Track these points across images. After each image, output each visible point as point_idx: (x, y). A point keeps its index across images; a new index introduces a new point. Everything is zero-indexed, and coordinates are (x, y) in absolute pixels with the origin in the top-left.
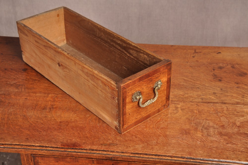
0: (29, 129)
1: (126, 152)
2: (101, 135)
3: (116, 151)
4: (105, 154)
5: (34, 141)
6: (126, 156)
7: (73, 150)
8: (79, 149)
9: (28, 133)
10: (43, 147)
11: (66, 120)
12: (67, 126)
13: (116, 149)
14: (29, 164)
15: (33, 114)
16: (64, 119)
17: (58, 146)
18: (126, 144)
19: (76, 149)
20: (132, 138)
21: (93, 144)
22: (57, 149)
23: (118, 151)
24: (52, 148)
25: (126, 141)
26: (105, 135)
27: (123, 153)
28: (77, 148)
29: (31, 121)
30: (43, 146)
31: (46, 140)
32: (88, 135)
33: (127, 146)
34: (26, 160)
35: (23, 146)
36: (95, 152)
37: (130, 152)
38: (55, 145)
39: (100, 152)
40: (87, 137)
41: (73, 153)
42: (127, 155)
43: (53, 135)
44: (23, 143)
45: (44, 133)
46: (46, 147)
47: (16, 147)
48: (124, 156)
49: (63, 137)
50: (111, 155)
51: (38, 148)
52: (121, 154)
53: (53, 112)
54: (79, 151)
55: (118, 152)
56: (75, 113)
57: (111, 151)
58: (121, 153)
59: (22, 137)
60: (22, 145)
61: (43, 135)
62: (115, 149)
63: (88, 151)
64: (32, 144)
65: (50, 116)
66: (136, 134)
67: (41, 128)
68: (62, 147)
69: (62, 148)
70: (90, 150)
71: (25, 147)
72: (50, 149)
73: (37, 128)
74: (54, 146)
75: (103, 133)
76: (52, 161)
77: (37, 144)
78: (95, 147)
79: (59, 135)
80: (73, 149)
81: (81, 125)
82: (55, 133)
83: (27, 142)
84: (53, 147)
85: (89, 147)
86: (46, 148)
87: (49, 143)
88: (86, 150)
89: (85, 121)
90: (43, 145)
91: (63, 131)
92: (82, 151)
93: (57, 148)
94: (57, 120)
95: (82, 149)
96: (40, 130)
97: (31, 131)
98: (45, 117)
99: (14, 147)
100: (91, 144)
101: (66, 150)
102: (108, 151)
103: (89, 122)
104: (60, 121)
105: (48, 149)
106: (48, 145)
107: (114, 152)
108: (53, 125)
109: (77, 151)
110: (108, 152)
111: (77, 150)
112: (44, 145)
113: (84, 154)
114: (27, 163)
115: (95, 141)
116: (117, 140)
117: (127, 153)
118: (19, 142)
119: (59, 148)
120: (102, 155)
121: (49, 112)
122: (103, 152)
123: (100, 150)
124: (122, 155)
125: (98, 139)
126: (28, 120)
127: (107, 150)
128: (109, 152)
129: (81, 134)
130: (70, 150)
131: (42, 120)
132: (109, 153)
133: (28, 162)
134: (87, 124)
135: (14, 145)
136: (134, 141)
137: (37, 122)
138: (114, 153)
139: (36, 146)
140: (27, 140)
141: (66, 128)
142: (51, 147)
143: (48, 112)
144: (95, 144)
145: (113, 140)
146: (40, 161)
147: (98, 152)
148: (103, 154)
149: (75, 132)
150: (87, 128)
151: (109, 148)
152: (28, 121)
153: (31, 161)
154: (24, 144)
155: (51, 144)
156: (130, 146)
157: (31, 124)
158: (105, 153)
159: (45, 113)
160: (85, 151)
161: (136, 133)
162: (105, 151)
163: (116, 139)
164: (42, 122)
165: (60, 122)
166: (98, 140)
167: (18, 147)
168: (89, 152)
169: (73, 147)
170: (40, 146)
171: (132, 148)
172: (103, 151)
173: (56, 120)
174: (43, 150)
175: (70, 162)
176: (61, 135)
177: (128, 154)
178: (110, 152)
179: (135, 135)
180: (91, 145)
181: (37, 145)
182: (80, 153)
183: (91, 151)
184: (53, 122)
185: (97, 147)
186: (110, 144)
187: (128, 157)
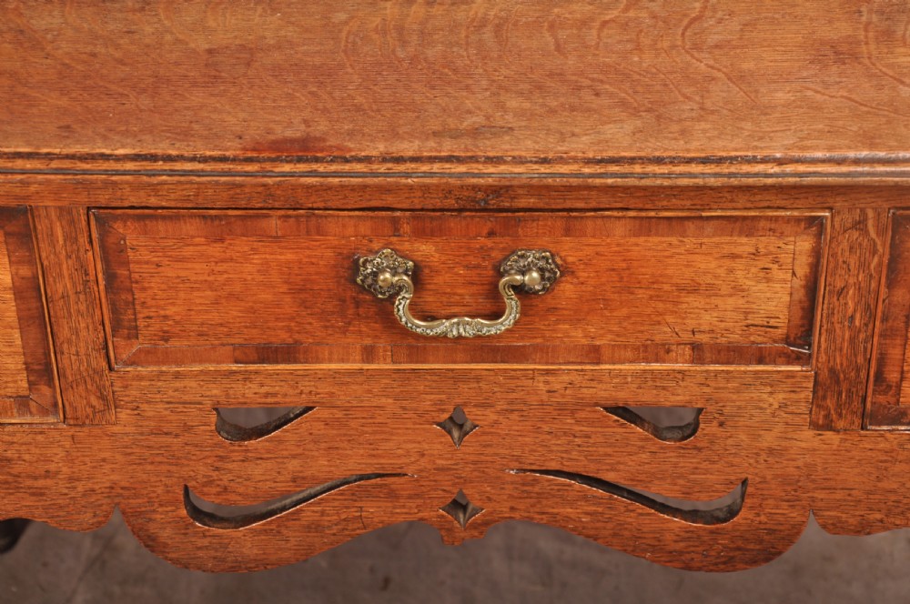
0: (62, 85)
1: (561, 158)
2: (427, 97)
3: (514, 158)
4: (460, 176)
5: (105, 138)
6: (562, 175)
7: (302, 167)
8: (332, 161)
9: (64, 102)
10: (154, 158)
11: (238, 42)
12: (248, 65)
13: (513, 150)
14: (78, 257)
15: (61, 21)
16: (221, 36)
17: (227, 150)
18: (554, 126)
19: (317, 160)
20: (576, 100)
21: (394, 135)
22: (226, 166)
23: (520, 157)
24: (199, 162)
25: (552, 111)
26: (447, 95)
27: (544, 161)
28: (319, 155)
29: (60, 52)
30: (152, 156)
31: (163, 131)
32: (359, 100)
33: (562, 134)
34: (61, 242)
35: (51, 159)
36: (411, 166)
37: (580, 155)
38: (210, 150)
39: (436, 167)
40: (358, 109)
41: (303, 180)
42: (564, 169)
43: (187, 108)
44: (50, 147)
45: (145, 102)
46: (169, 159)
47: (19, 164)
48: (553, 175)
49: (242, 115)
50: (489, 175)
51: (130, 166)
52: (536, 167)
53: (160, 11)
54: (334, 167)
55: (519, 161)
56: (274, 11)
57: (488, 158)
58: (536, 163)
59: (36, 120)
60: (49, 157)
61: (141, 111)
62: (508, 147)
63: (375, 167)
64: (98, 151)
65: (149, 29)
66: (593, 80)
67: (122, 80)
68: (249, 154)
69: (249, 160)
70: (384, 160)
71: (67, 164)
72: (188, 166)
73: (101, 84)
74: (208, 153)
75: (433, 88)
76: (193, 237)
77: (123, 147)
78: (405, 145)
79: (218, 105)
80: (300, 160)
81: (318, 61)
82: (197, 97)
83: (68, 141)
84: (205, 160)
85: (380, 148)
86: (168, 166)
87: (180, 140)
88: (368, 160)
89: (332, 42)
90: (153, 151)
91: (233, 90)
92: (347, 167)
93: (223, 159)
94: (192, 45)
95: (346, 161)
96: (120, 90)
97: (74, 95)
98: (128, 32)
99: (10, 165)
100: (386, 134)
101: (268, 166)
102: (474, 159)
103: (354, 43)
104: (207, 46)
105: (178, 166)
106: (179, 149)
107: (505, 162)
108: (177, 64)
109: (321, 168)
110: (475, 165)
111: (325, 165)
112: (159, 152)
113: (360, 180)
114: (68, 257)
115: (401, 122)
116: (505, 112)
117: (567, 163)
118: (28, 143)
119: (234, 160)
120: (444, 180)
121: (143, 9)
122: (447, 166)
123: (432, 160)
124: (543, 170)
125: (414, 111)
126: (43, 49)
127: (469, 154)
128: (477, 162)
129: (325, 96)
130: (287, 168)
131: (117, 47)
132: (480, 166)
133: (75, 247)
134: (345, 52)
135: (8, 158)
136: (589, 110)
137: (94, 55)
138: (503, 168)
139: (118, 159)
140: (66, 134)
141: (245, 75)
142: (193, 159)
143: (134, 11)
144: (405, 132)
145: (490, 110)
146: (135, 243)
147: (425, 168)
148: (451, 175)
149: (293, 89)
150: (350, 70)
151: (478, 147)
152: (48, 55)
153: (91, 242)
154: (57, 151)
155: (191, 143)
156: (577, 130)
157: (64, 64)
158: (462, 168)
159: (119, 15)
160: (359, 167)
161: (595, 76)
162: (459, 160)
163: (501, 106)
164: (118, 55)
165: (210, 52)
166: (418, 117)
167: (29, 165)
168: (382, 170)
169: (300, 154)
170: (136, 155)
171: (584, 138)
172: (449, 159)
173: (187, 44)
174: (154, 175)
175: (283, 237)
176: (227, 107)
177: (573, 168)
178: (485, 162)
179: (591, 86)
180: (386, 140)
181: (121, 152)
182: (337, 180)
183: (390, 165)
184: (171, 52)
185: (416, 147)
186: (477, 129)
187: (571, 180)
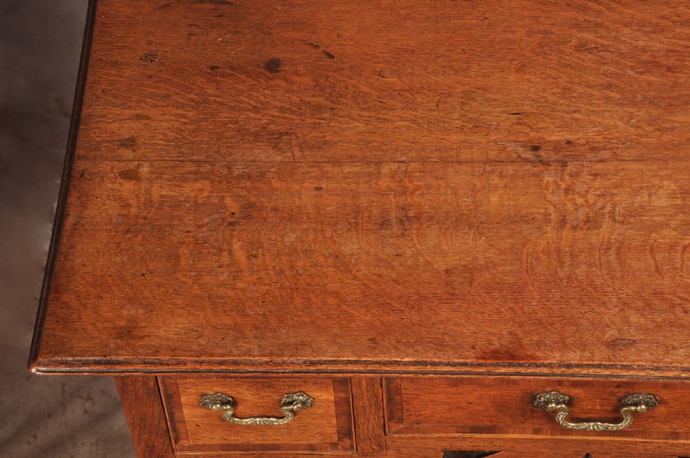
0: (366, 303)
1: (667, 367)
2: (580, 312)
3: (638, 366)
4: (606, 376)
5: (397, 349)
6: (668, 378)
7: (511, 370)
8: (529, 366)
9: (368, 318)
10: (425, 364)
11: (462, 263)
12: (471, 283)
13: (638, 360)
14: (373, 392)
15: (358, 246)
16: (452, 258)
17: (467, 359)
18: (661, 339)
19: (520, 365)
20: (673, 317)
21: (565, 347)
22: (467, 369)
23: (642, 366)
24: (451, 366)
25: (659, 326)
26: (592, 311)
27: (657, 369)
28: (521, 362)
29: (361, 273)
30: (424, 362)
31: (428, 342)
32: (540, 315)
33: (667, 347)
34: (365, 386)
35: (368, 364)
36: (577, 370)
37: (679, 365)
38: (457, 358)
39: (591, 371)
40: (540, 322)
41: (512, 377)
42: (670, 374)
43: (440, 322)
44: (366, 356)
45: (415, 317)
46: (434, 364)
47: (350, 367)
48: (663, 377)
49: (472, 328)
50: (624, 376)
51: (412, 368)
52: (652, 372)
53: (414, 236)
54: (530, 370)
55: (643, 369)
56: (481, 234)
57: (623, 366)
58: (652, 370)
59: (356, 333)
60: (367, 363)
61: (414, 324)
62: (633, 358)
63: (555, 370)
64: (393, 359)
65: (409, 253)
66: (681, 298)
67: (400, 298)
68: (480, 361)
69: (480, 365)
70: (560, 366)
71: (376, 367)
72: (446, 369)
73: (388, 301)
74: (456, 361)
75: (583, 304)
77: (407, 356)
78: (571, 355)
79: (457, 319)
80: (510, 365)
81: (511, 279)
82: (444, 313)
83: (377, 352)
84: (455, 365)
85: (556, 357)
86: (433, 369)
87: (440, 351)
88: (550, 366)
89: (518, 262)
90: (425, 359)
91: (465, 306)
92: (538, 370)
93: (465, 364)
94: (436, 266)
95: (538, 366)
96: (399, 307)
97: (374, 311)
98: (397, 255)
99: (345, 368)
100: (559, 345)
101: (491, 369)
102: (613, 366)
103: (532, 263)
104: (444, 267)
105: (439, 369)
106: (439, 357)
107: (633, 369)
108: (429, 283)
109: (522, 370)
110: (615, 371)
111: (525, 369)
112: (428, 360)
113: (546, 378)
114: (367, 392)
115: (567, 334)
116: (630, 326)
117: (672, 371)
118: (355, 355)
119: (472, 365)
120: (596, 379)
121: (403, 235)
122: (598, 370)
123: (589, 366)
124: (656, 374)
125: (574, 325)
126: (351, 271)
127: (611, 363)
128: (617, 368)
129: (519, 311)
130: (503, 370)
131: (393, 268)
132: (618, 371)
133: (372, 388)
134: (526, 271)
135: (344, 364)
136: (682, 326)
137: (380, 276)
138: (632, 372)
139: (405, 364)
140: (373, 345)
141: (469, 292)
142: (448, 364)
143: (398, 236)
144: (571, 344)
145: (620, 325)
146: (406, 387)
147: (585, 372)
148: (601, 376)
149: (500, 305)
150: (531, 288)
151: (616, 357)
152: (354, 276)
153: (381, 386)
154: (371, 359)
155: (446, 353)
156: (675, 344)
157: (365, 285)
158: (607, 372)
159: (391, 241)
160: (546, 370)
161: (683, 295)
162: (606, 367)
163: (626, 320)
164: (394, 276)
165: (447, 271)
166: (577, 330)
167: (355, 368)
168: (559, 372)
169: (510, 361)
170: (415, 361)
171: (681, 351)
172: (599, 366)
173: (432, 265)
174: (426, 374)
175: (493, 385)
176: (463, 321)
177: (676, 373)
178: (621, 368)
179: (681, 304)
180: (560, 351)
181: (406, 359)
182: (532, 377)
183: (563, 369)
184: (424, 272)
185: (578, 357)
186: (614, 341)
187: (674, 381)
